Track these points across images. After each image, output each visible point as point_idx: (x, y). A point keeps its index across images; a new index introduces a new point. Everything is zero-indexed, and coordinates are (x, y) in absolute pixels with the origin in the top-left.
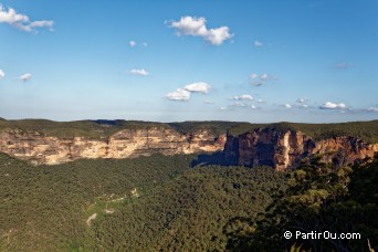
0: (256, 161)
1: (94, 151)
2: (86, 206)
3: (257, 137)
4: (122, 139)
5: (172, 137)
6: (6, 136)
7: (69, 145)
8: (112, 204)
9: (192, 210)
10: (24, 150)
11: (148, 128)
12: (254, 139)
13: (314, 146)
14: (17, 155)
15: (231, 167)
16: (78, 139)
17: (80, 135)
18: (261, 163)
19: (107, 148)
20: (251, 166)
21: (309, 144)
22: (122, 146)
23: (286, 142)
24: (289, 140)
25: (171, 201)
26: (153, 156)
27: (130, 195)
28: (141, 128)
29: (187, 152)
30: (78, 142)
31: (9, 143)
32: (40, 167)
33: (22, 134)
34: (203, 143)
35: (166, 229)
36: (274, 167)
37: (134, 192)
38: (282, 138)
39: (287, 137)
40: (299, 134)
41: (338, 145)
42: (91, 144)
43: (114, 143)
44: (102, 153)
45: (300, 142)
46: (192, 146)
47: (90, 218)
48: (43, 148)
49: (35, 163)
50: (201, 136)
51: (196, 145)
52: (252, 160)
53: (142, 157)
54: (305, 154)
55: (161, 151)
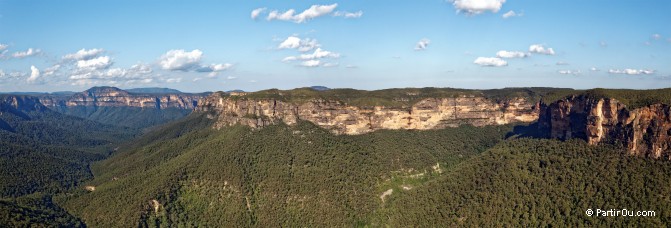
0: (569, 133)
1: (395, 121)
2: (381, 181)
3: (570, 105)
4: (425, 108)
5: (483, 106)
6: (312, 105)
7: (369, 115)
8: (410, 180)
9: (487, 194)
10: (326, 119)
11: (455, 97)
12: (566, 107)
13: (628, 116)
14: (320, 124)
15: (542, 140)
16: (378, 108)
17: (381, 105)
18: (574, 136)
19: (410, 118)
20: (563, 140)
21: (623, 114)
22: (425, 116)
23: (599, 111)
24: (603, 109)
25: (469, 181)
26: (462, 127)
27: (430, 170)
28: (447, 96)
29: (500, 122)
30: (379, 112)
31: (314, 112)
32: (340, 136)
33: (325, 103)
34: (519, 112)
35: (455, 217)
36: (587, 140)
37: (437, 168)
38: (595, 106)
39: (600, 105)
40: (613, 102)
41: (653, 114)
42: (392, 115)
43: (417, 113)
44: (404, 123)
45: (614, 111)
46: (506, 115)
47: (386, 193)
48: (344, 117)
49: (336, 132)
50: (517, 104)
51: (511, 115)
52: (565, 132)
53: (448, 128)
54: (620, 124)
55: (470, 122)
